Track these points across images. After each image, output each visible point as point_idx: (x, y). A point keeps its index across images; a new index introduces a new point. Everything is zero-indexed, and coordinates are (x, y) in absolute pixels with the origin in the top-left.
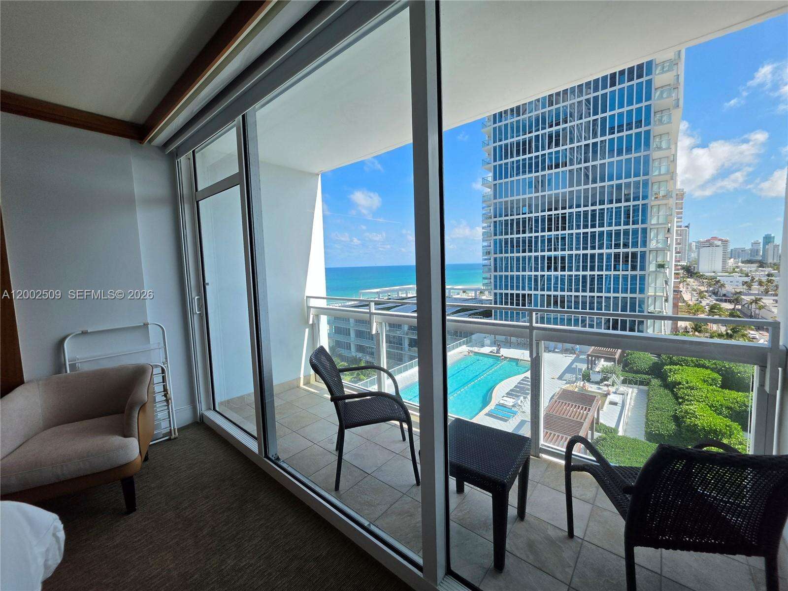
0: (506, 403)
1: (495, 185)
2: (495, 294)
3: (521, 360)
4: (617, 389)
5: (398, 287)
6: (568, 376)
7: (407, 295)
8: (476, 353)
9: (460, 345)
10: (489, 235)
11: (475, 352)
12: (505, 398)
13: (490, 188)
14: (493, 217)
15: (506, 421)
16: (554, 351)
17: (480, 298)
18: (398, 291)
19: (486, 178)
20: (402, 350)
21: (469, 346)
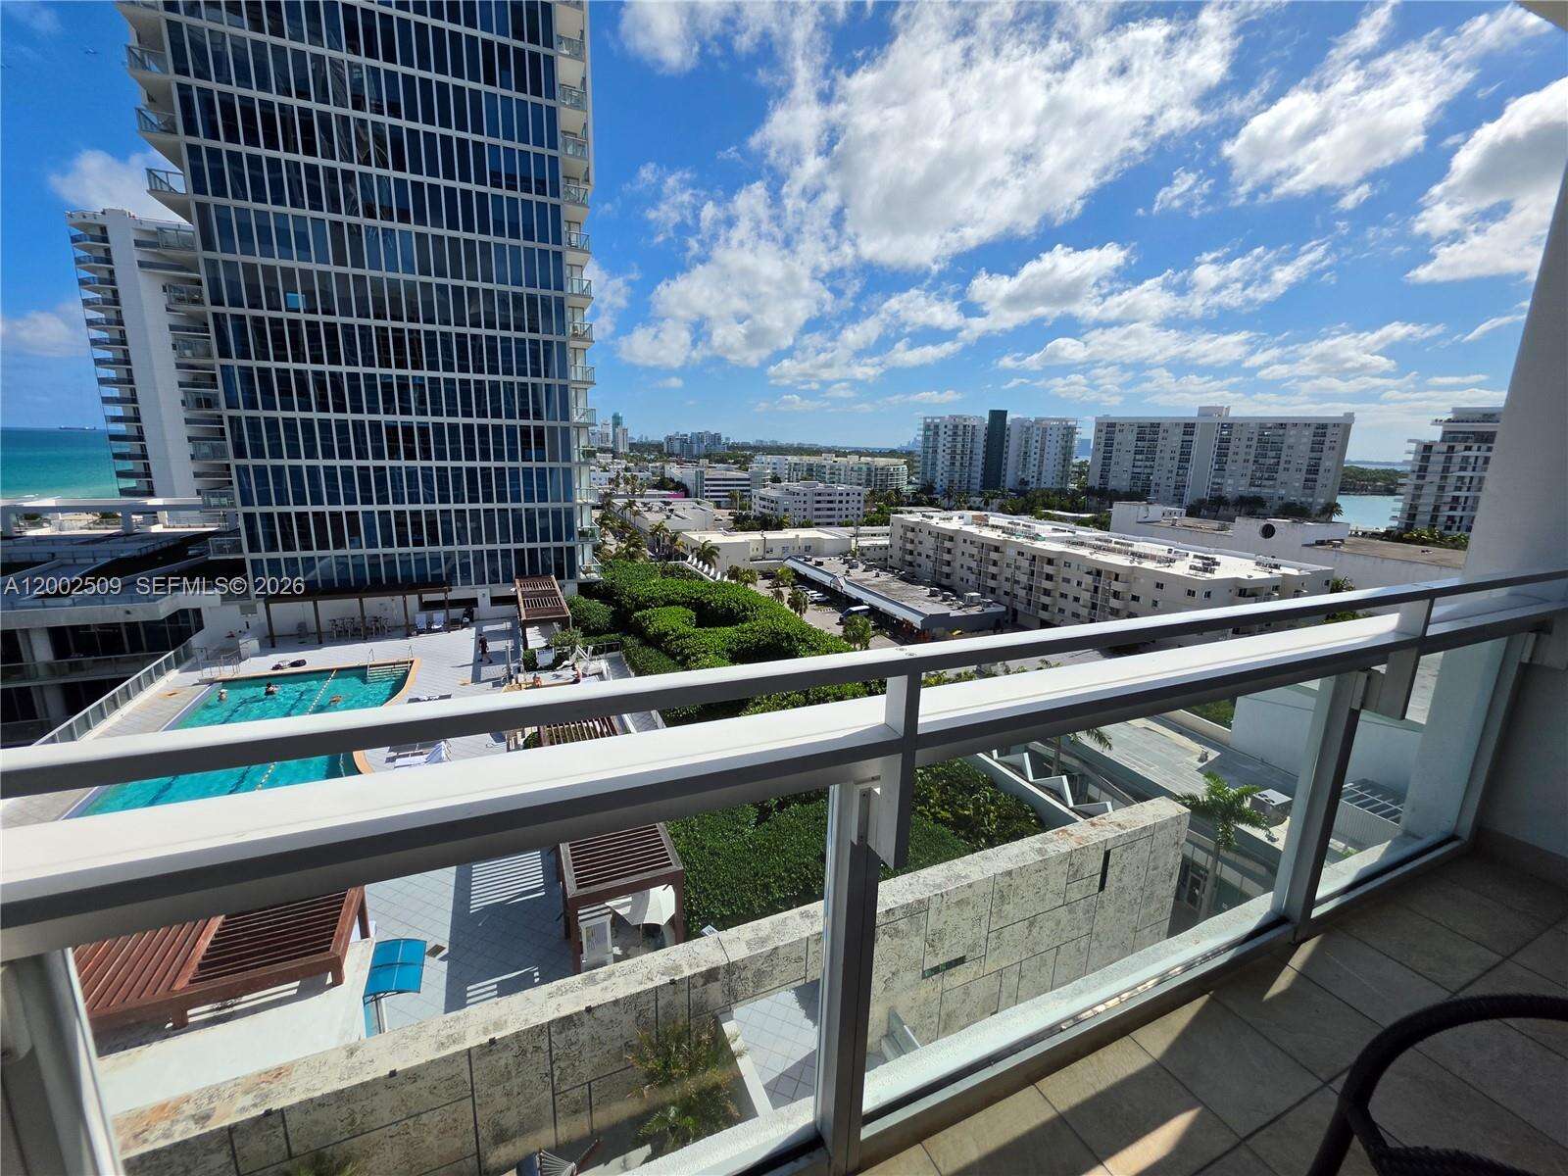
1: (202, 209)
2: (249, 518)
3: (368, 666)
4: (586, 668)
6: (488, 671)
9: (159, 672)
13: (181, 210)
16: (430, 631)
19: (161, 176)
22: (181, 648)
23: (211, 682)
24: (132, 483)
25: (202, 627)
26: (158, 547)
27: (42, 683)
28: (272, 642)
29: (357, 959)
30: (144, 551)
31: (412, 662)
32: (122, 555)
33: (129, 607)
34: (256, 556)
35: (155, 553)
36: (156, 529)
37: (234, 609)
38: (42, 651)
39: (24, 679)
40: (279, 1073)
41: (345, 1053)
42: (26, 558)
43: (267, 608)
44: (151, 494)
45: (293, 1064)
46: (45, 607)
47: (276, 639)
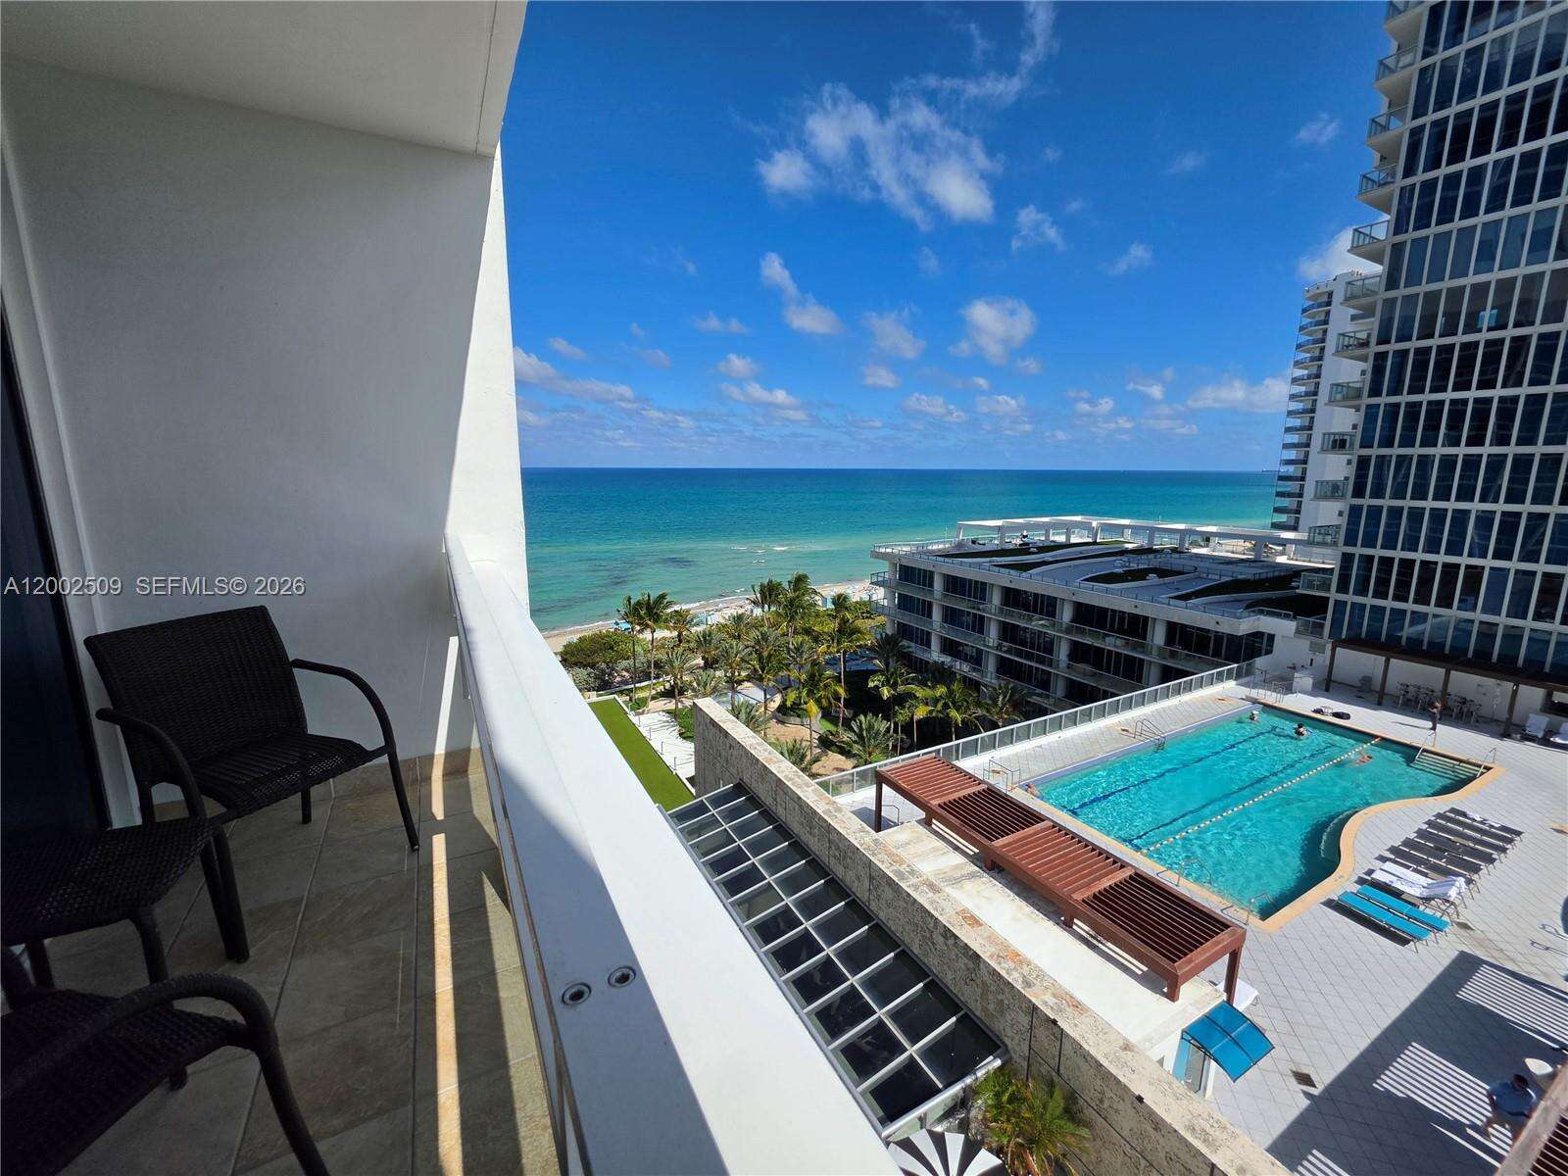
0: (1398, 885)
1: (1397, 248)
2: (1347, 559)
3: (1425, 751)
5: (1046, 519)
7: (1068, 538)
8: (1268, 708)
9: (1220, 677)
10: (1352, 393)
11: (1265, 705)
12: (1389, 866)
13: (1376, 258)
14: (1373, 340)
15: (1403, 942)
16: (1547, 742)
17: (1270, 559)
18: (1046, 527)
19: (1367, 231)
20: (1051, 666)
21: (1246, 685)
22: (1245, 663)
23: (1255, 701)
24: (1283, 518)
25: (1269, 652)
26: (1270, 575)
27: (1152, 660)
28: (1327, 685)
29: (1199, 996)
30: (1257, 577)
31: (1488, 769)
32: (1240, 577)
33: (1219, 618)
34: (1342, 597)
35: (1267, 580)
36: (1281, 559)
37: (1304, 644)
38: (1158, 637)
39: (1143, 652)
40: (1077, 1005)
41: (1121, 1043)
42: (1180, 569)
43: (1333, 650)
44: (1295, 528)
45: (1087, 1010)
46: (1169, 604)
47: (1332, 684)
